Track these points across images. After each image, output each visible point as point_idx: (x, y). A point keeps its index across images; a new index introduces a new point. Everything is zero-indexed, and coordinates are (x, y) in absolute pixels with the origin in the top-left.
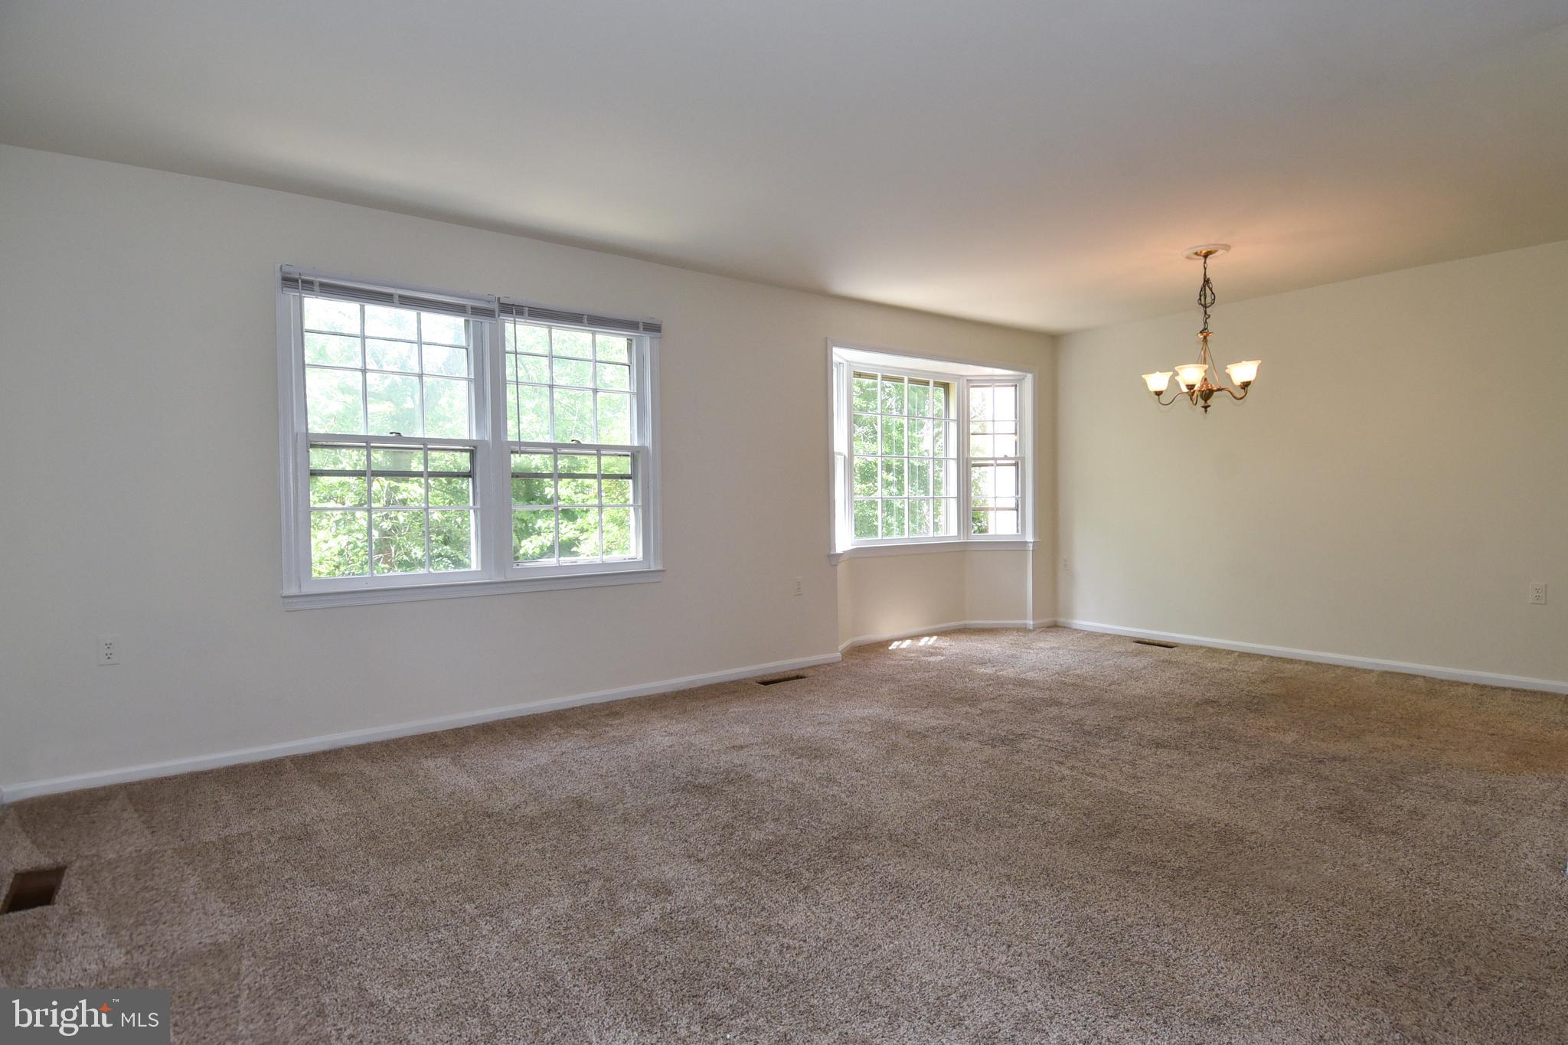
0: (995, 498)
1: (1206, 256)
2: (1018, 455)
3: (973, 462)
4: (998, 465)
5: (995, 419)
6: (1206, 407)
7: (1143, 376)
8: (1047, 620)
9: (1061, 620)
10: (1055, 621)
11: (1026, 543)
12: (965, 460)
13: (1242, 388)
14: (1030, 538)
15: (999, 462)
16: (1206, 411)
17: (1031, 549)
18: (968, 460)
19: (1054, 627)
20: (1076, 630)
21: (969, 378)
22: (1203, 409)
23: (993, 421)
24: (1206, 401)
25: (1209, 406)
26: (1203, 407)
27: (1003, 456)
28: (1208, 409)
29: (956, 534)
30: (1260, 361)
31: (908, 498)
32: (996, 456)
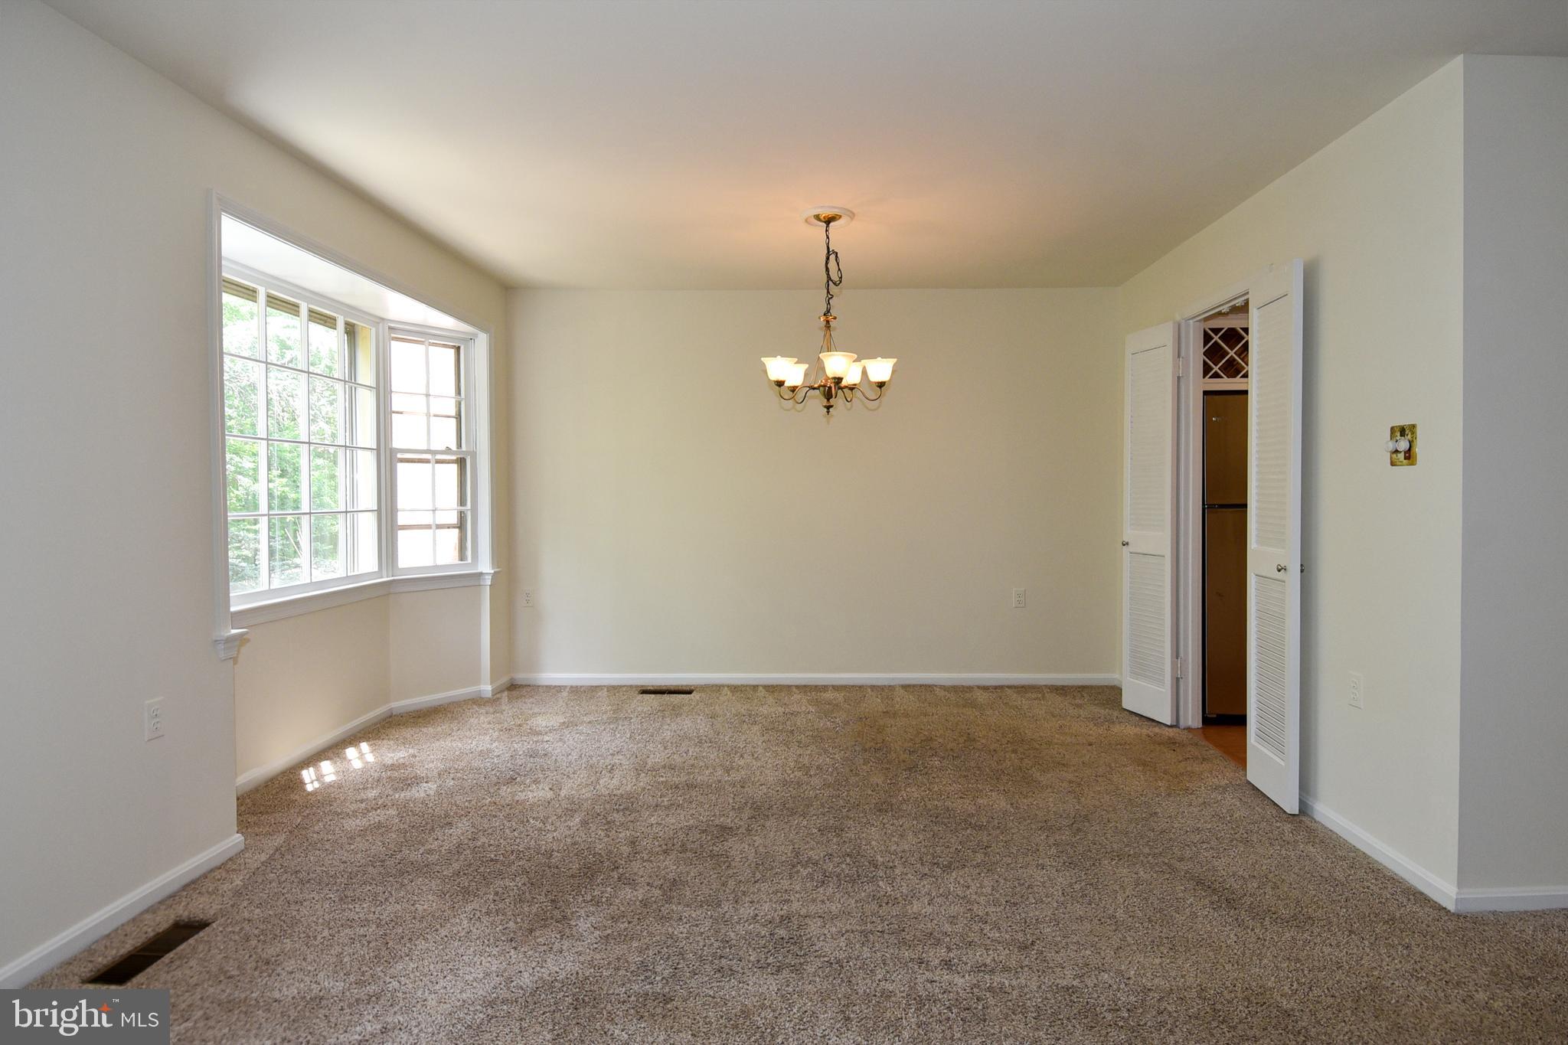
0: (434, 511)
1: (829, 221)
2: (464, 448)
3: (399, 456)
4: (438, 462)
5: (431, 393)
6: (828, 408)
7: (762, 359)
8: (504, 680)
9: (521, 677)
10: (512, 679)
11: (481, 574)
12: (388, 452)
13: (878, 386)
14: (485, 566)
15: (439, 457)
16: (828, 412)
17: (489, 582)
18: (393, 452)
19: (514, 688)
20: (549, 687)
21: (392, 325)
22: (826, 410)
23: (428, 395)
24: (828, 400)
25: (832, 406)
26: (825, 407)
27: (444, 449)
28: (831, 410)
29: (376, 569)
30: (895, 360)
31: (310, 513)
32: (433, 448)
